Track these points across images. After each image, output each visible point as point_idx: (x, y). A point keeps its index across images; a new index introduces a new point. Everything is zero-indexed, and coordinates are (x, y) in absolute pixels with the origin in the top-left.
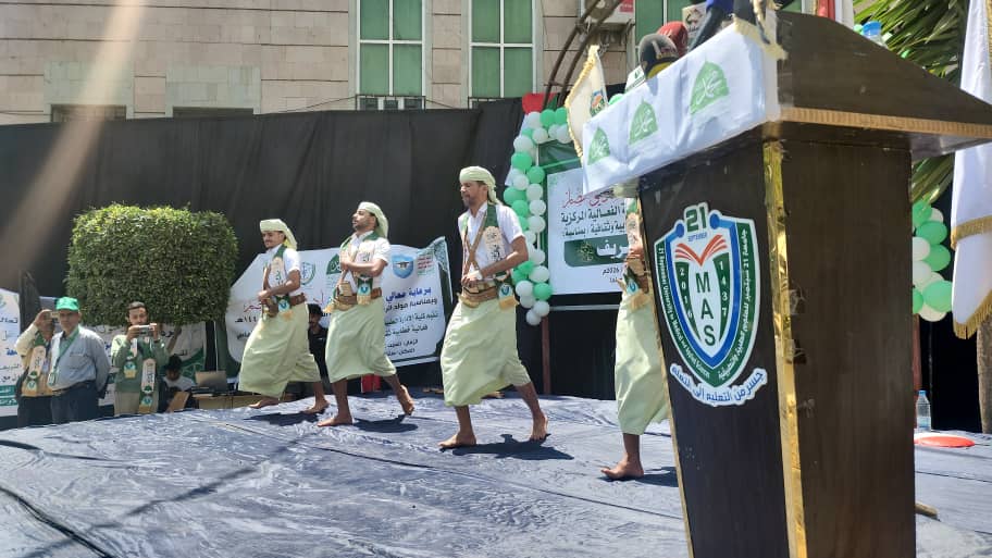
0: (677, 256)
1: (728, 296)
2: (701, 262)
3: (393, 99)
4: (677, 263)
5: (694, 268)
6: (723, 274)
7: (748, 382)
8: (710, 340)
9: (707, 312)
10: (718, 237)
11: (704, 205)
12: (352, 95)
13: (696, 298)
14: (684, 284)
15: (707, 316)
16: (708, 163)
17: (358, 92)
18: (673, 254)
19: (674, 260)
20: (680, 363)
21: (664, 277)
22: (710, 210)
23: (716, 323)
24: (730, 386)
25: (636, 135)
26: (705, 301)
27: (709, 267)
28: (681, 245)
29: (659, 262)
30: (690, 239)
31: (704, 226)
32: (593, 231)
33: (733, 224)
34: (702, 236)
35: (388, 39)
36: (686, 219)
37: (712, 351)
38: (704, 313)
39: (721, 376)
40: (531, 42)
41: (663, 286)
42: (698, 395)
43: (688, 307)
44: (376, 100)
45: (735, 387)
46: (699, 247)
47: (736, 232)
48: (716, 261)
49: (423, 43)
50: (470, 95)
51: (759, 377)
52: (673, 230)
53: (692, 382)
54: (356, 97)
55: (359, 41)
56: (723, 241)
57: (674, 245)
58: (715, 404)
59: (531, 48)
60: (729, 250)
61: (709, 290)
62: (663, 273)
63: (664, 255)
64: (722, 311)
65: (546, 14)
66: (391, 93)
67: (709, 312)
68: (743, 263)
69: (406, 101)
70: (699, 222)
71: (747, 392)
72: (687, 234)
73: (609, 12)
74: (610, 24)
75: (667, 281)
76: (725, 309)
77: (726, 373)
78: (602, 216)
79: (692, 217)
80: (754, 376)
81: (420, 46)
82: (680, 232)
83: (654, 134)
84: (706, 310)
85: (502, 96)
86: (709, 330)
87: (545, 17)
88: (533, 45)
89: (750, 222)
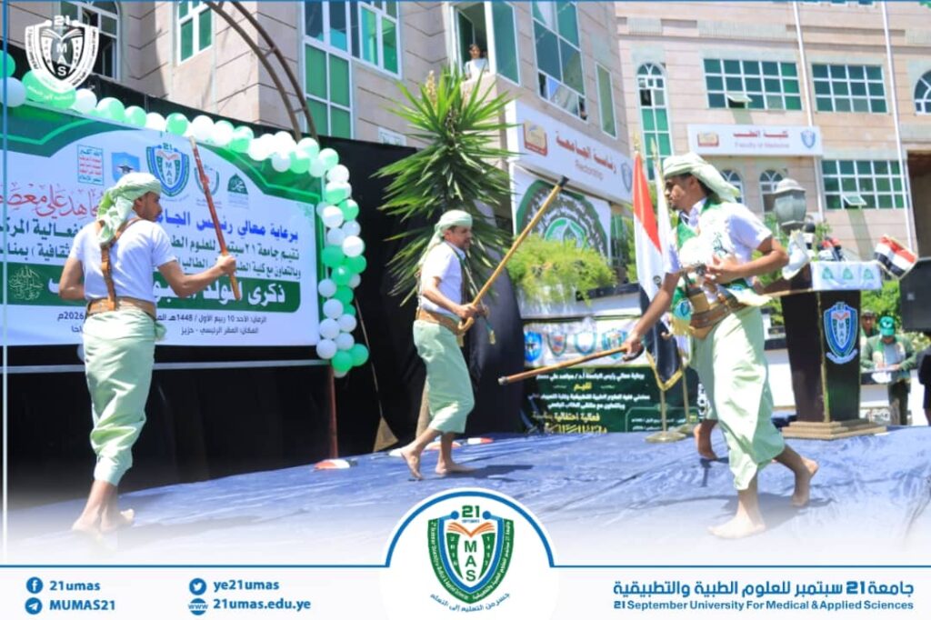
0: (833, 317)
2: (841, 319)
4: (833, 319)
5: (839, 322)
6: (847, 323)
9: (842, 334)
10: (847, 313)
11: (843, 303)
13: (839, 330)
20: (830, 351)
22: (845, 305)
23: (844, 338)
27: (844, 321)
28: (835, 314)
31: (843, 309)
32: (41, 253)
34: (842, 312)
37: (842, 347)
43: (836, 333)
46: (841, 315)
47: (852, 311)
48: (846, 320)
51: (855, 352)
53: (834, 357)
57: (833, 313)
61: (843, 328)
70: (841, 307)
72: (837, 310)
78: (57, 234)
79: (839, 305)
82: (835, 309)
86: (842, 341)
89: (855, 310)
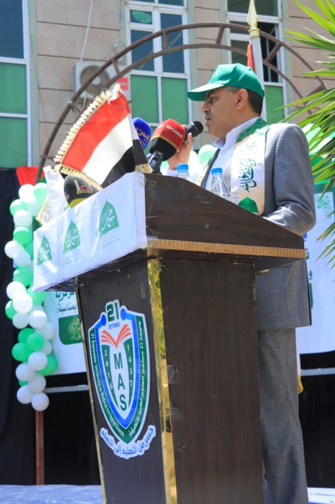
0: (103, 341)
1: (133, 371)
2: (116, 344)
4: (103, 346)
5: (113, 350)
6: (129, 354)
7: (145, 437)
8: (124, 406)
10: (126, 326)
11: (117, 301)
13: (115, 373)
14: (107, 362)
15: (121, 387)
16: (119, 270)
18: (101, 339)
19: (101, 344)
20: (107, 427)
21: (95, 358)
22: (121, 306)
23: (126, 392)
24: (136, 442)
25: (68, 247)
26: (120, 376)
27: (121, 349)
28: (105, 332)
29: (91, 345)
30: (110, 327)
31: (118, 318)
33: (134, 316)
34: (117, 325)
36: (107, 312)
37: (125, 415)
38: (120, 385)
39: (131, 434)
40: (26, 112)
41: (94, 364)
42: (118, 451)
43: (110, 380)
45: (138, 441)
46: (115, 333)
48: (126, 343)
51: (152, 431)
52: (100, 320)
53: (114, 441)
56: (129, 329)
58: (127, 457)
59: (26, 119)
60: (132, 336)
61: (122, 367)
62: (94, 354)
63: (94, 339)
64: (130, 383)
65: (41, 86)
67: (122, 384)
68: (140, 346)
70: (114, 315)
71: (145, 444)
72: (108, 323)
75: (97, 361)
76: (131, 381)
77: (133, 431)
79: (110, 310)
80: (148, 431)
82: (103, 322)
83: (78, 247)
84: (121, 382)
86: (122, 398)
87: (39, 88)
88: (28, 116)
89: (142, 315)
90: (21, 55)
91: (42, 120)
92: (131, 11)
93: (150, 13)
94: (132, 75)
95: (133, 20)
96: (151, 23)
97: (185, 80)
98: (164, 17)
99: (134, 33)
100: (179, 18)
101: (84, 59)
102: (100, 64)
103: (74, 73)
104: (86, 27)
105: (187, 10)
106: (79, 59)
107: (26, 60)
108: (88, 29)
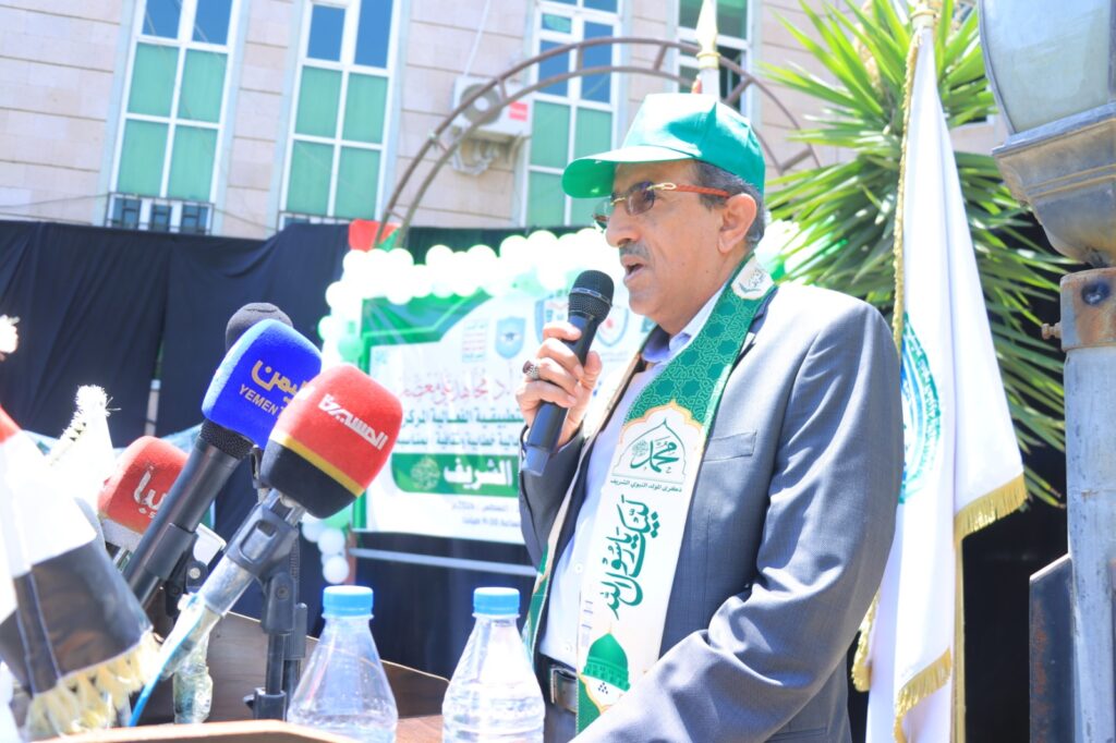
3: (164, 203)
12: (103, 191)
17: (113, 188)
35: (168, 115)
40: (379, 141)
44: (139, 203)
49: (220, 126)
50: (283, 207)
54: (109, 195)
55: (125, 115)
59: (378, 152)
65: (406, 107)
66: (163, 193)
69: (185, 208)
73: (492, 115)
74: (493, 134)
81: (215, 131)
85: (331, 212)
87: (403, 110)
88: (383, 147)
90: (382, 63)
91: (402, 154)
92: (544, 15)
93: (569, 20)
94: (537, 102)
95: (545, 26)
96: (569, 32)
97: (610, 114)
98: (590, 28)
99: (545, 44)
100: (608, 29)
101: (471, 75)
102: (486, 82)
103: (452, 93)
104: (475, 31)
105: (622, 19)
106: (462, 73)
107: (390, 71)
108: (479, 35)
